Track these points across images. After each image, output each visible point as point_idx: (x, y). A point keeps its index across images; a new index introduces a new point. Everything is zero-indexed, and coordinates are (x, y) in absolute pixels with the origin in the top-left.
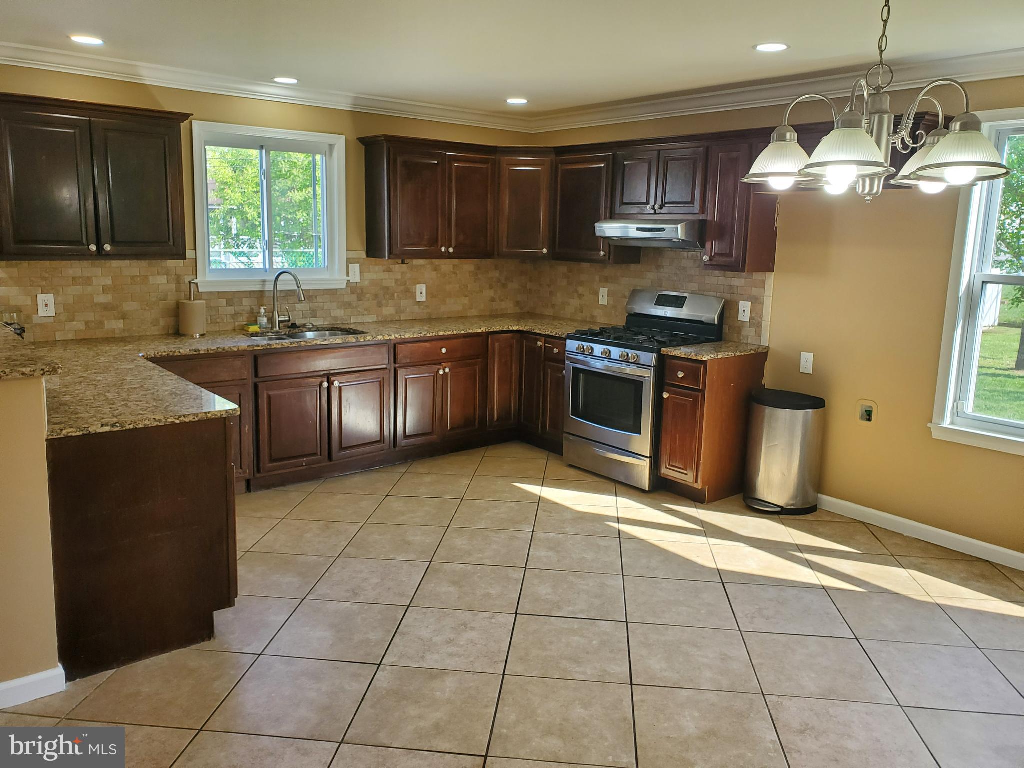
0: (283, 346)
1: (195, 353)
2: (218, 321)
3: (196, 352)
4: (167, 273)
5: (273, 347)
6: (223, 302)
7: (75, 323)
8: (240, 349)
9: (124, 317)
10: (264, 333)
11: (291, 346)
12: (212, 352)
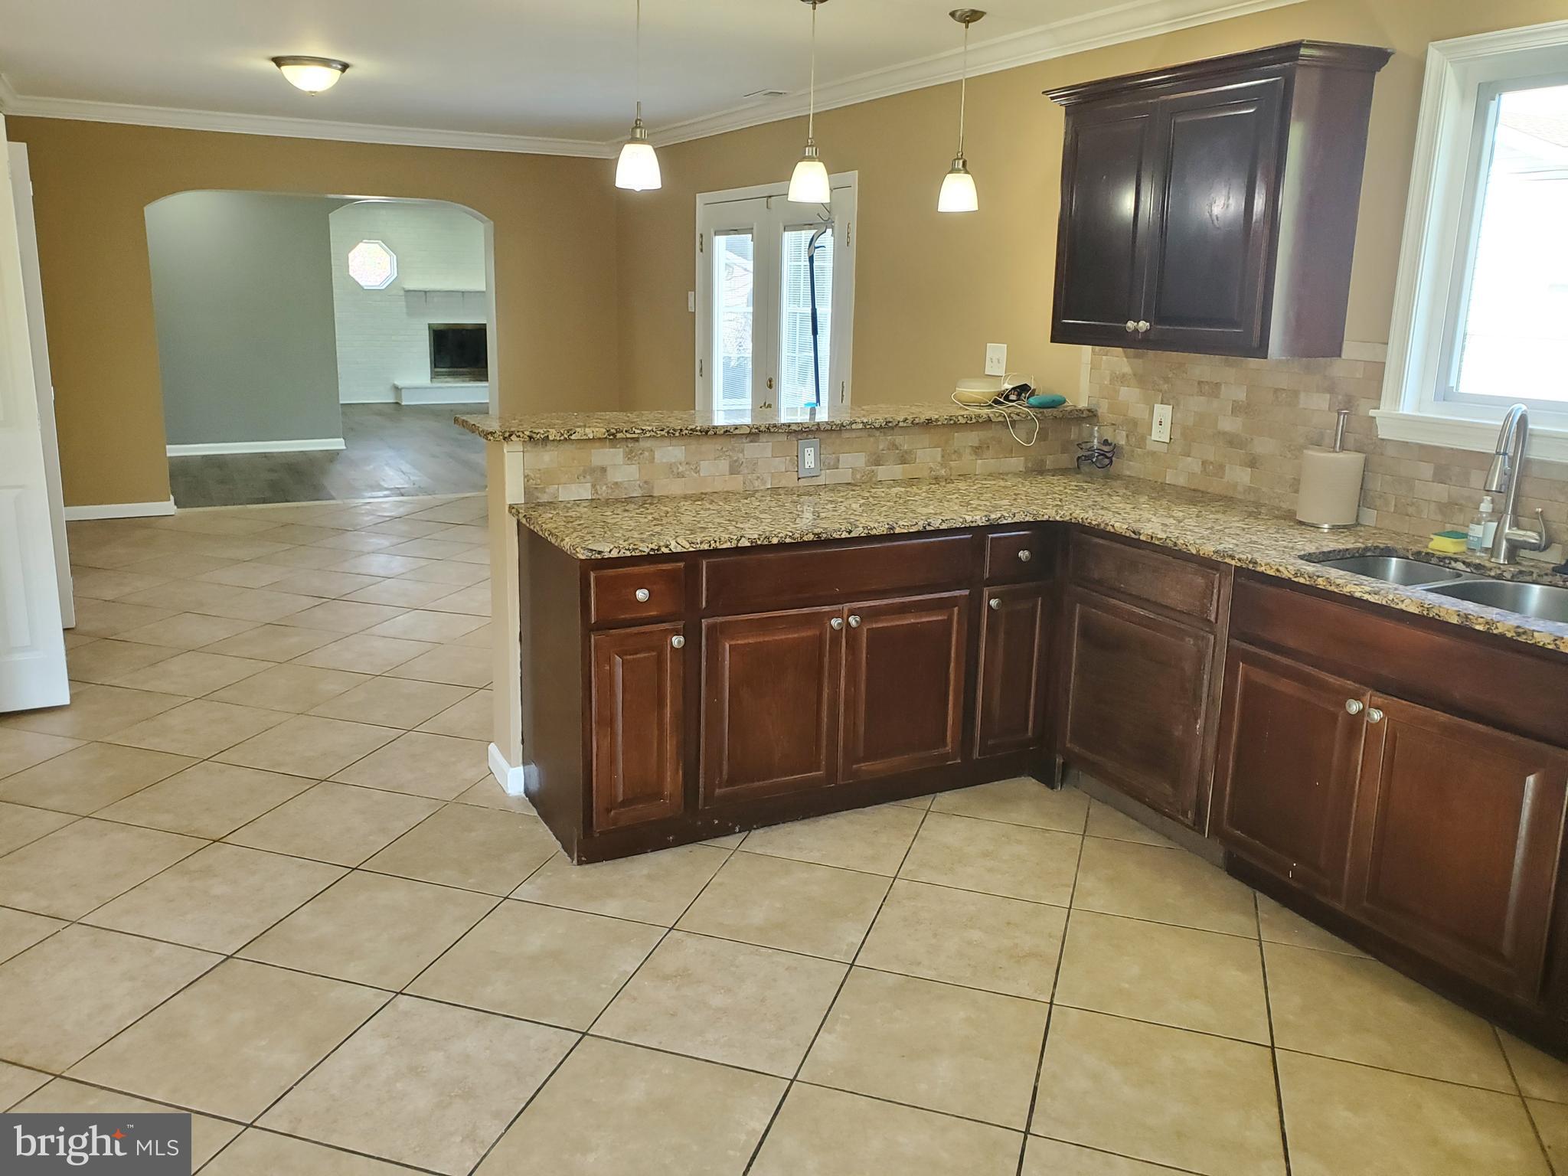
0: (1278, 574)
1: (1133, 536)
2: (1411, 510)
3: (1134, 532)
4: (1331, 390)
5: (1259, 569)
6: (1427, 470)
7: (1189, 459)
8: (1201, 553)
9: (1253, 463)
10: (1445, 558)
11: (1296, 580)
12: (1157, 542)
